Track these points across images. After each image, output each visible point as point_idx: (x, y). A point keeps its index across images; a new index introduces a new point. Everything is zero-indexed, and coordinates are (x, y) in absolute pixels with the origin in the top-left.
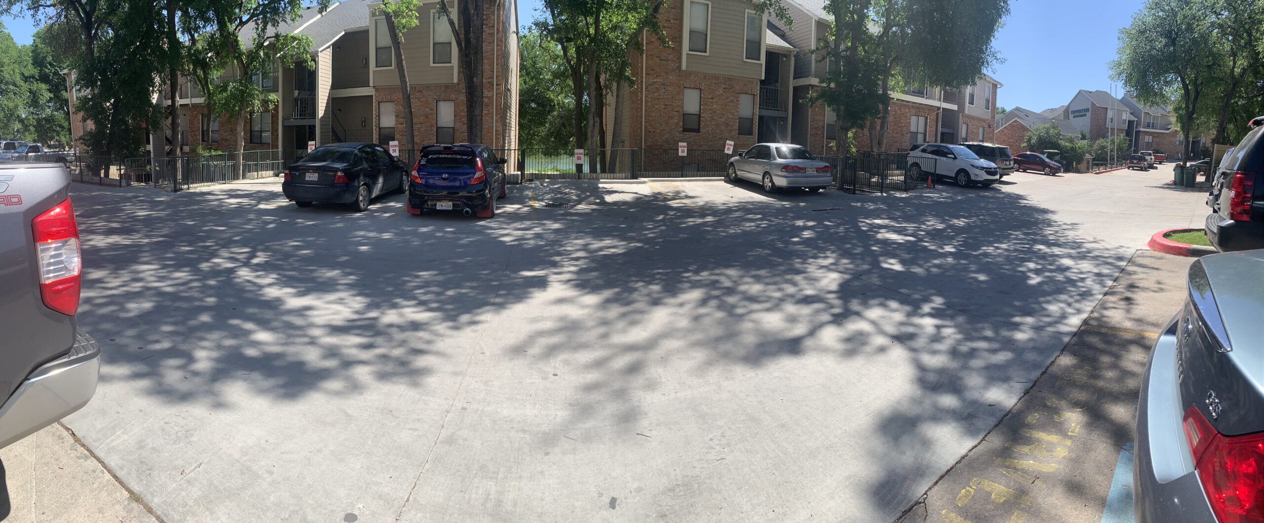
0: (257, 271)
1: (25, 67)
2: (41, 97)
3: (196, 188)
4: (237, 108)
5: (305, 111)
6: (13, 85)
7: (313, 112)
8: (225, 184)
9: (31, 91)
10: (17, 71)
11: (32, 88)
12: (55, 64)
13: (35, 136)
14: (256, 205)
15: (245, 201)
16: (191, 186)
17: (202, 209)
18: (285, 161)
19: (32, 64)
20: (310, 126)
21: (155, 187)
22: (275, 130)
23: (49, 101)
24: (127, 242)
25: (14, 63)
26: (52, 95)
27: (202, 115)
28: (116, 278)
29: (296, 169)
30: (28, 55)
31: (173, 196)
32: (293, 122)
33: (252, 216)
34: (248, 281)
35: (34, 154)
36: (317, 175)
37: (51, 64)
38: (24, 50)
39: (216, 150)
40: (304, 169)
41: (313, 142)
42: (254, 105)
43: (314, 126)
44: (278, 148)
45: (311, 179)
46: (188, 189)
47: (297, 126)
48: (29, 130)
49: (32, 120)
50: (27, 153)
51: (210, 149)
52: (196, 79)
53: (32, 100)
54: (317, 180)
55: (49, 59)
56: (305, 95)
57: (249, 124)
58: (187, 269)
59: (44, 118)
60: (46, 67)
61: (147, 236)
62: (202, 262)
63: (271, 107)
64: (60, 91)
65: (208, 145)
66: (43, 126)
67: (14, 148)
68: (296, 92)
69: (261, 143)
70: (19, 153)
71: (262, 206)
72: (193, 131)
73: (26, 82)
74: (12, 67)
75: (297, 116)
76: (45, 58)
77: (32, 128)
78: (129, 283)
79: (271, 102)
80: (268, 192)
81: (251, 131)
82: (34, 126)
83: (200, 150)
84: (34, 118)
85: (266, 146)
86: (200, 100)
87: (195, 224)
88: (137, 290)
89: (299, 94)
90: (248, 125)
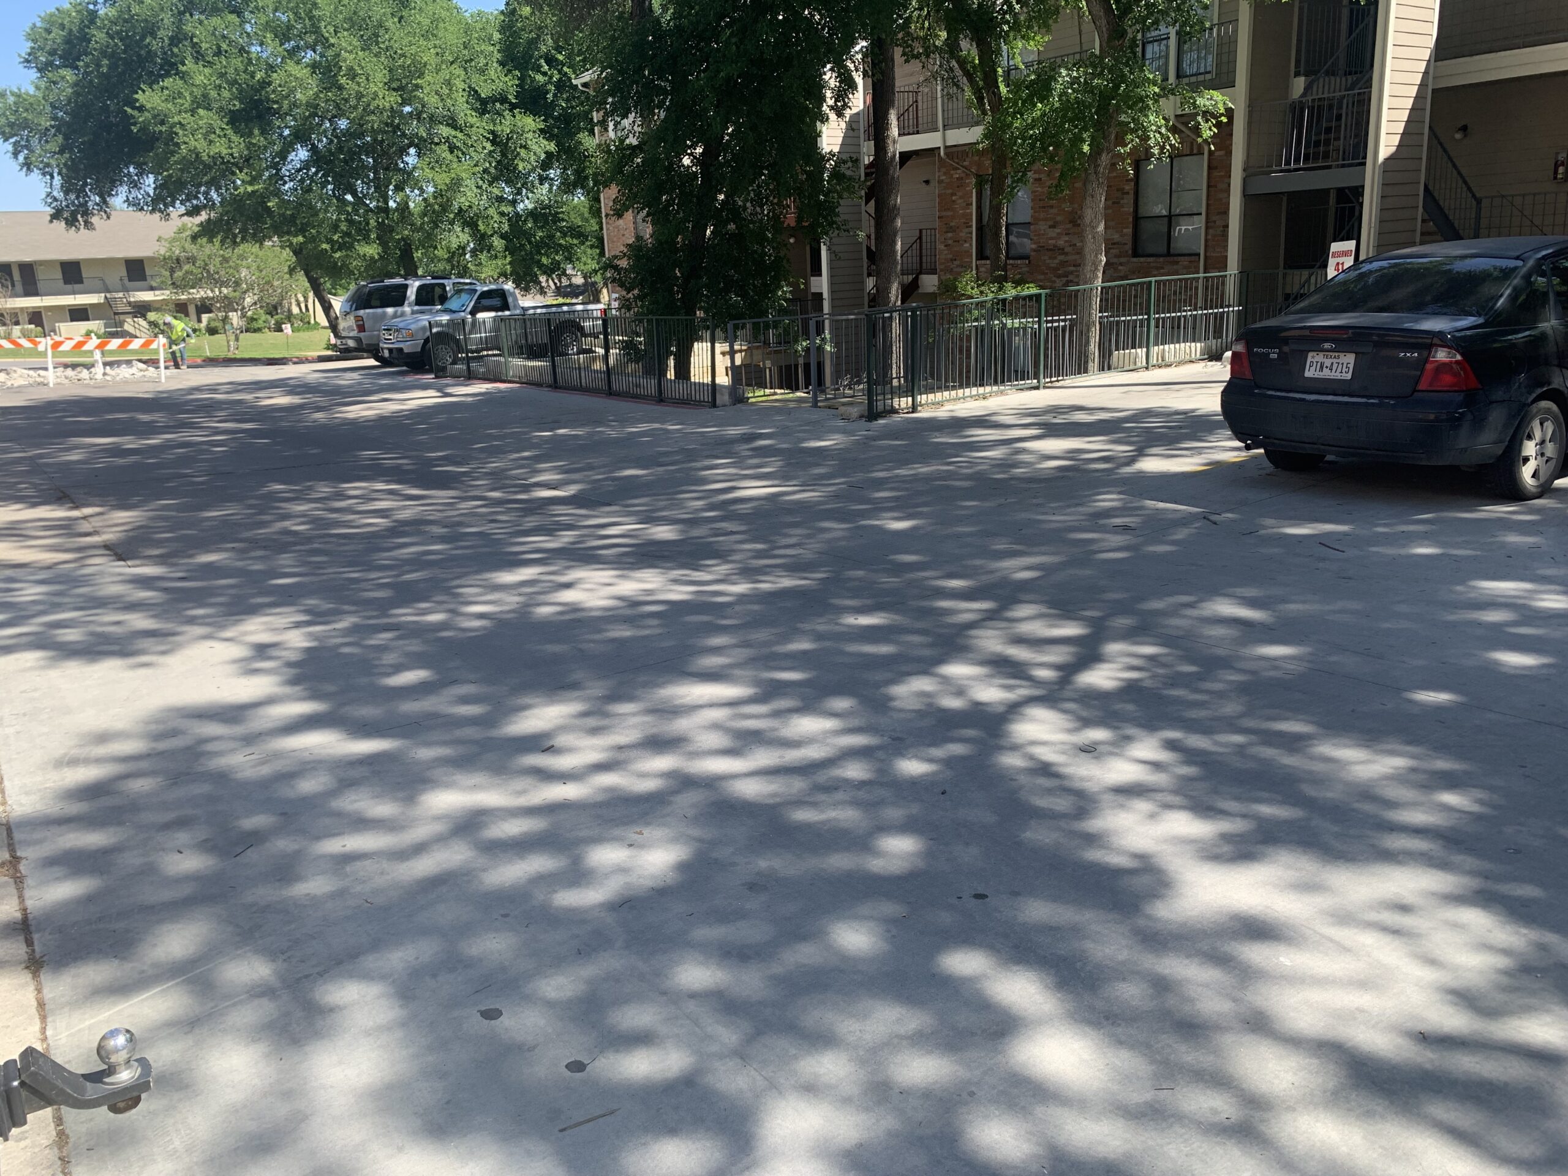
0: (1086, 723)
1: (482, 71)
2: (523, 152)
3: (940, 404)
4: (1086, 148)
5: (1327, 142)
6: (448, 125)
7: (1356, 146)
8: (1037, 388)
9: (495, 139)
10: (459, 84)
11: (499, 128)
12: (561, 57)
13: (505, 263)
14: (1132, 460)
15: (1094, 445)
16: (922, 398)
17: (950, 475)
18: (1245, 309)
19: (502, 64)
20: (1340, 191)
21: (815, 404)
22: (1217, 211)
23: (546, 165)
24: (680, 593)
25: (452, 63)
26: (552, 147)
27: (978, 176)
28: (594, 731)
29: (1272, 337)
30: (490, 38)
31: (863, 430)
32: (1280, 181)
33: (1108, 500)
34: (1045, 769)
35: (493, 314)
36: (1350, 359)
37: (550, 61)
38: (479, 26)
39: (1017, 283)
40: (1300, 339)
41: (1351, 245)
42: (1145, 130)
43: (1358, 191)
44: (1225, 268)
45: (1326, 374)
46: (914, 409)
47: (1292, 195)
48: (490, 248)
49: (496, 217)
50: (473, 313)
51: (1001, 281)
52: (958, 72)
53: (499, 162)
54: (1349, 376)
55: (547, 45)
56: (1331, 88)
57: (1131, 196)
58: (842, 704)
59: (532, 214)
60: (538, 69)
61: (748, 573)
62: (910, 674)
63: (1208, 131)
64: (572, 135)
65: (996, 267)
66: (528, 235)
67: (443, 299)
68: (1299, 85)
69: (1168, 254)
70: (454, 312)
71: (1152, 464)
72: (951, 229)
73: (482, 112)
74: (445, 74)
75: (1297, 160)
76: (533, 43)
77: (498, 243)
78: (633, 753)
79: (1207, 114)
80: (1177, 413)
81: (1137, 219)
82: (503, 236)
83: (968, 285)
84: (502, 214)
85: (1184, 261)
86: (970, 135)
87: (914, 529)
88: (649, 785)
89: (1308, 88)
90: (1128, 202)
